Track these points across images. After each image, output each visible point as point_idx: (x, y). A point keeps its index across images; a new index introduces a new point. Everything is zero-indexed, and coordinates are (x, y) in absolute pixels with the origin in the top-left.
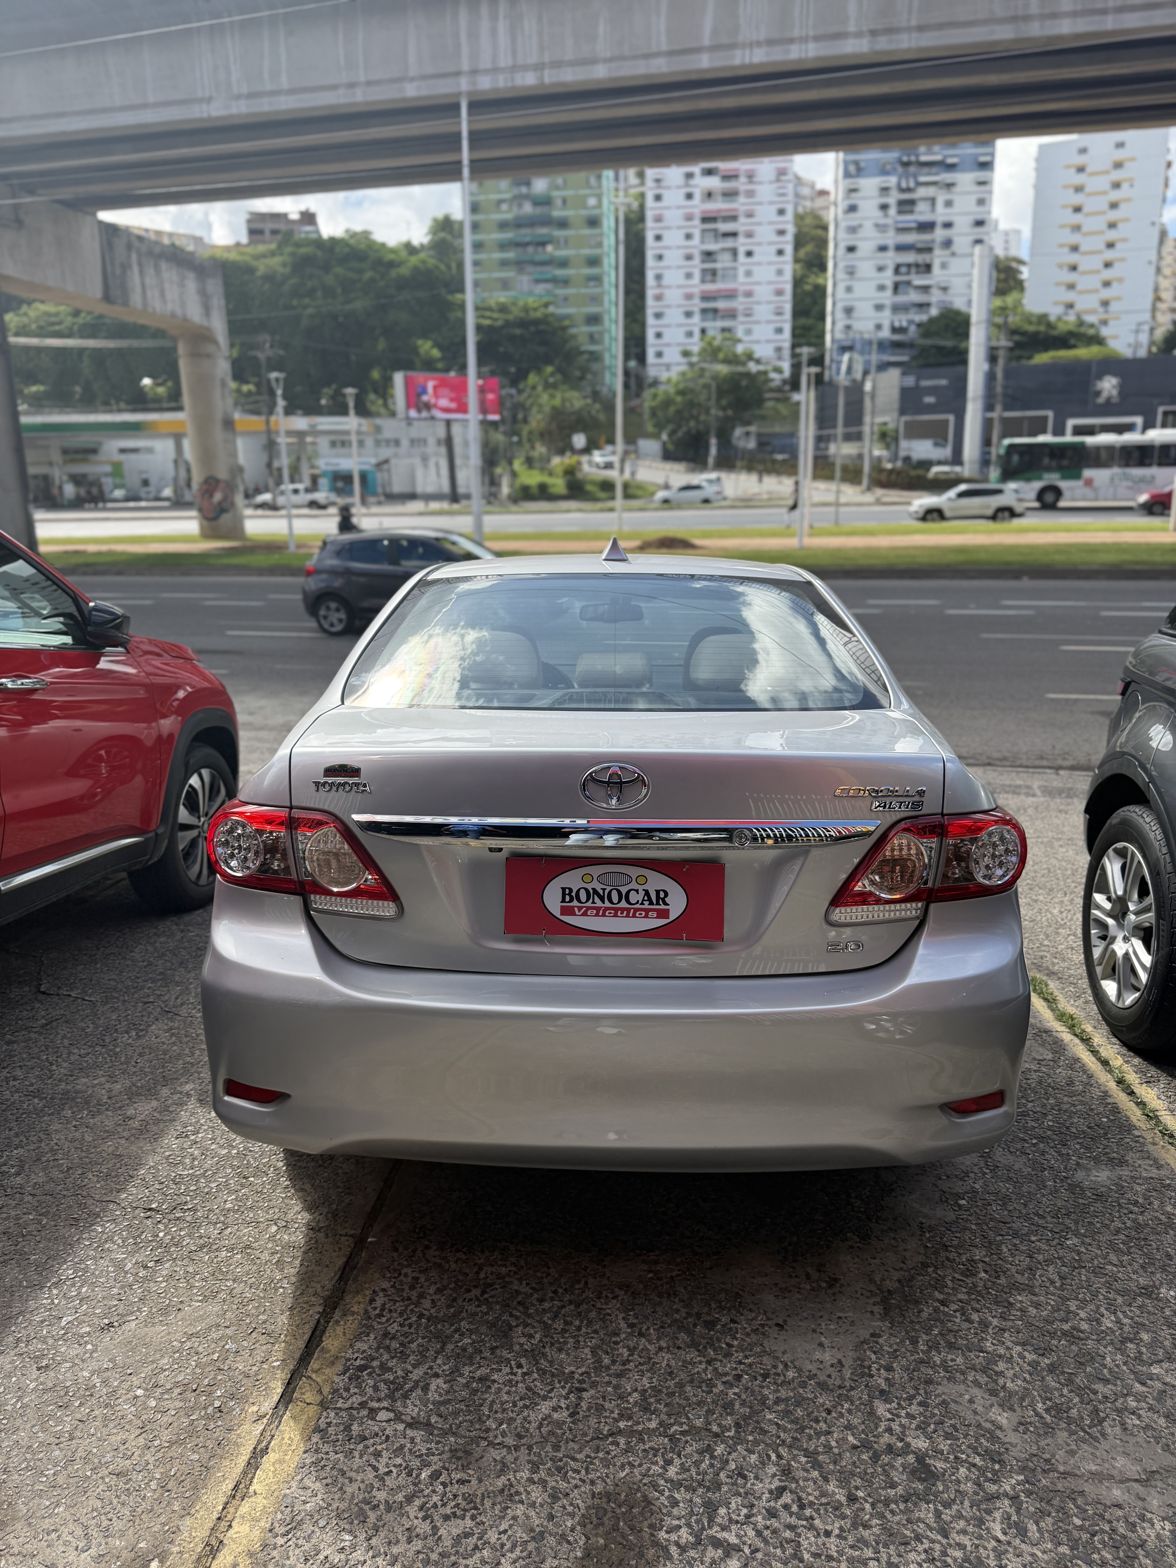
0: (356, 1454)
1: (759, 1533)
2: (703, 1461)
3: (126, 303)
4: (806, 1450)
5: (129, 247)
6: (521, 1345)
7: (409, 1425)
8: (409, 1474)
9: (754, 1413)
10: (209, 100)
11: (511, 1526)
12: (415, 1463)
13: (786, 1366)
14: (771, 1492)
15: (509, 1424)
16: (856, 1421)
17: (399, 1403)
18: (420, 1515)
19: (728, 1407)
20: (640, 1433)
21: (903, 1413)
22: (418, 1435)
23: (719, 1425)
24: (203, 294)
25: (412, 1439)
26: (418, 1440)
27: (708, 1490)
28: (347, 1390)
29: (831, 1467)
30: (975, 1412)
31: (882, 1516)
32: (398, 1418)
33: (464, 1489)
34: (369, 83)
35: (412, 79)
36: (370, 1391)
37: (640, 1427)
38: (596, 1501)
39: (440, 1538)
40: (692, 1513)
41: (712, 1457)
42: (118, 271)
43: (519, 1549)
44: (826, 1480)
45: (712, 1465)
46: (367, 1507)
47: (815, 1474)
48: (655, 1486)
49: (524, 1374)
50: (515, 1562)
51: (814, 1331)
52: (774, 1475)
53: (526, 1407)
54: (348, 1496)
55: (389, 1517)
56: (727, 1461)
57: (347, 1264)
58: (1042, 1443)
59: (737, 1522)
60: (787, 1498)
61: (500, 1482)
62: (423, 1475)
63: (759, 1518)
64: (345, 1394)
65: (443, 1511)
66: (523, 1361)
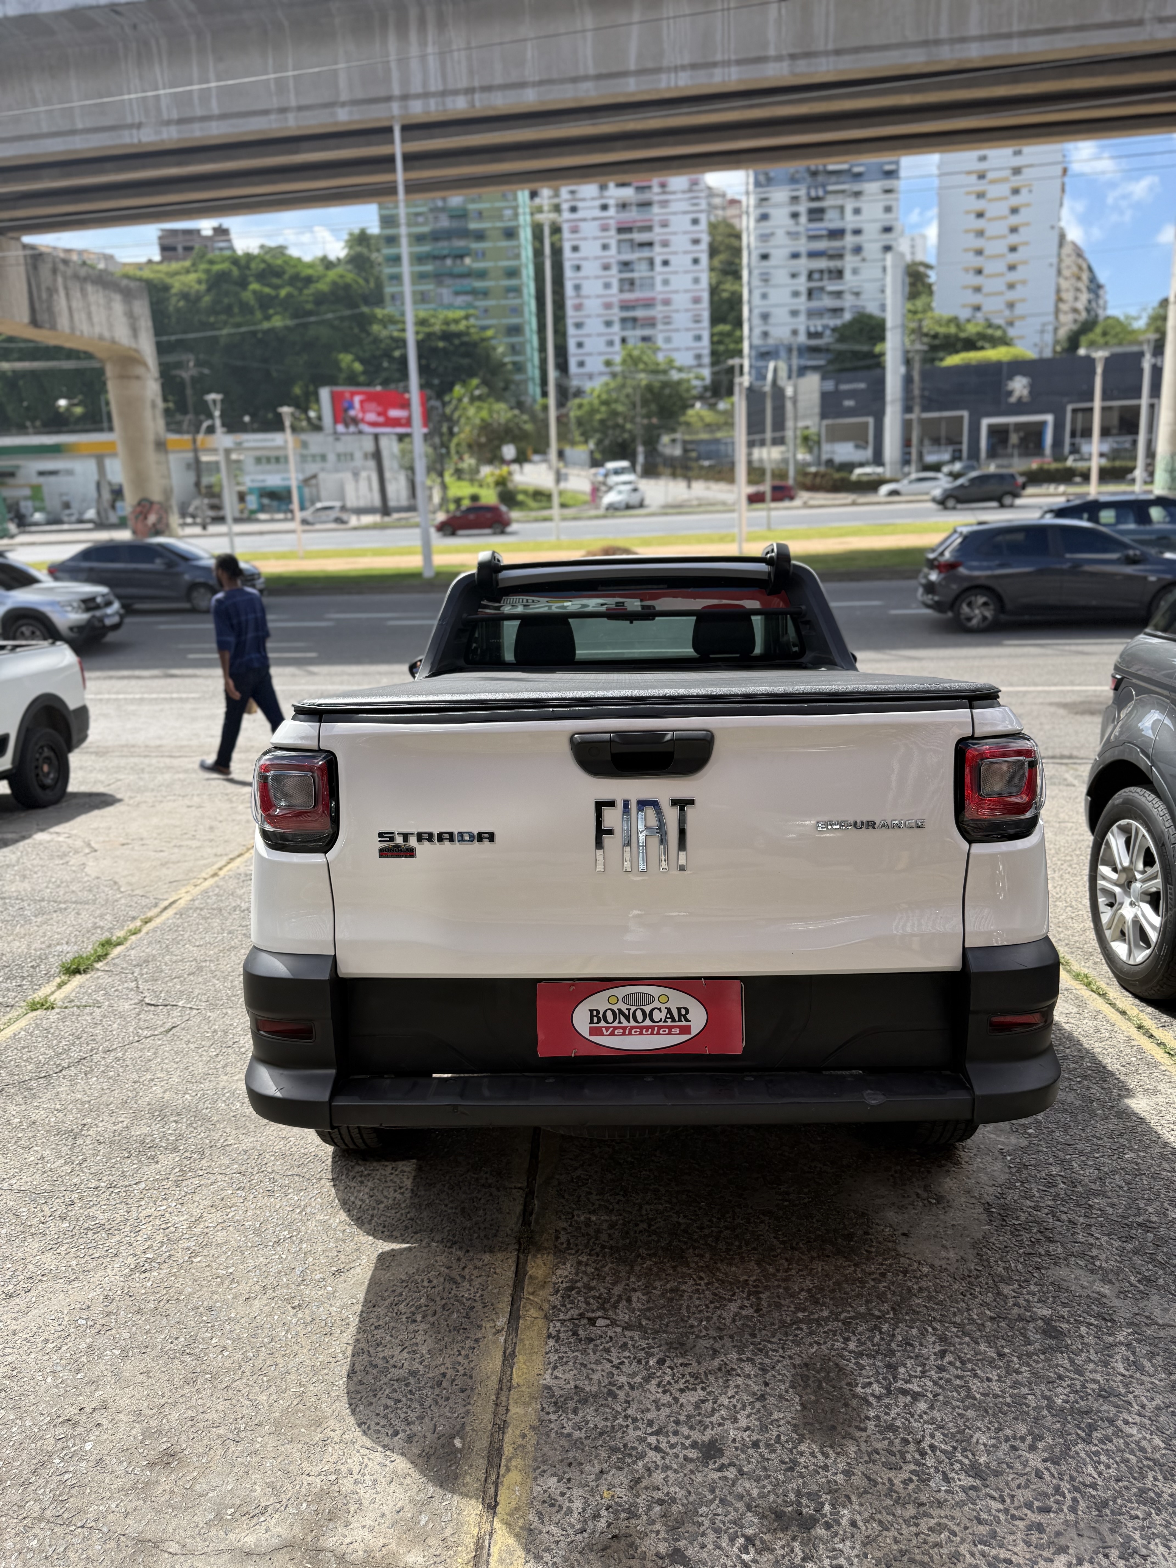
0: (590, 1351)
1: (935, 1383)
2: (874, 1336)
3: (53, 327)
4: (955, 1323)
5: (54, 271)
6: (697, 1263)
7: (624, 1328)
8: (639, 1362)
9: (903, 1300)
10: (139, 126)
11: (737, 1393)
12: (641, 1355)
13: (919, 1263)
14: (935, 1354)
15: (708, 1322)
16: (988, 1300)
17: (610, 1313)
18: (660, 1390)
19: (882, 1297)
20: (817, 1321)
21: (1025, 1291)
22: (636, 1334)
23: (880, 1310)
24: (131, 316)
25: (632, 1338)
26: (636, 1338)
27: (886, 1356)
28: (564, 1306)
29: (978, 1333)
30: (1083, 1287)
31: (1028, 1365)
32: (614, 1323)
33: (688, 1370)
34: (300, 108)
35: (343, 104)
36: (584, 1306)
37: (816, 1316)
38: (799, 1371)
39: (682, 1405)
40: (878, 1373)
41: (881, 1333)
42: (44, 295)
43: (748, 1408)
44: (977, 1343)
45: (883, 1339)
46: (614, 1388)
47: (967, 1339)
48: (842, 1357)
49: (707, 1284)
50: (748, 1416)
51: (935, 1236)
52: (934, 1343)
53: (716, 1307)
54: (595, 1381)
55: (635, 1394)
56: (894, 1335)
57: (525, 1211)
58: (1141, 1305)
59: (916, 1377)
60: (949, 1358)
61: (716, 1363)
62: (651, 1363)
63: (933, 1373)
64: (563, 1309)
65: (677, 1386)
66: (702, 1274)
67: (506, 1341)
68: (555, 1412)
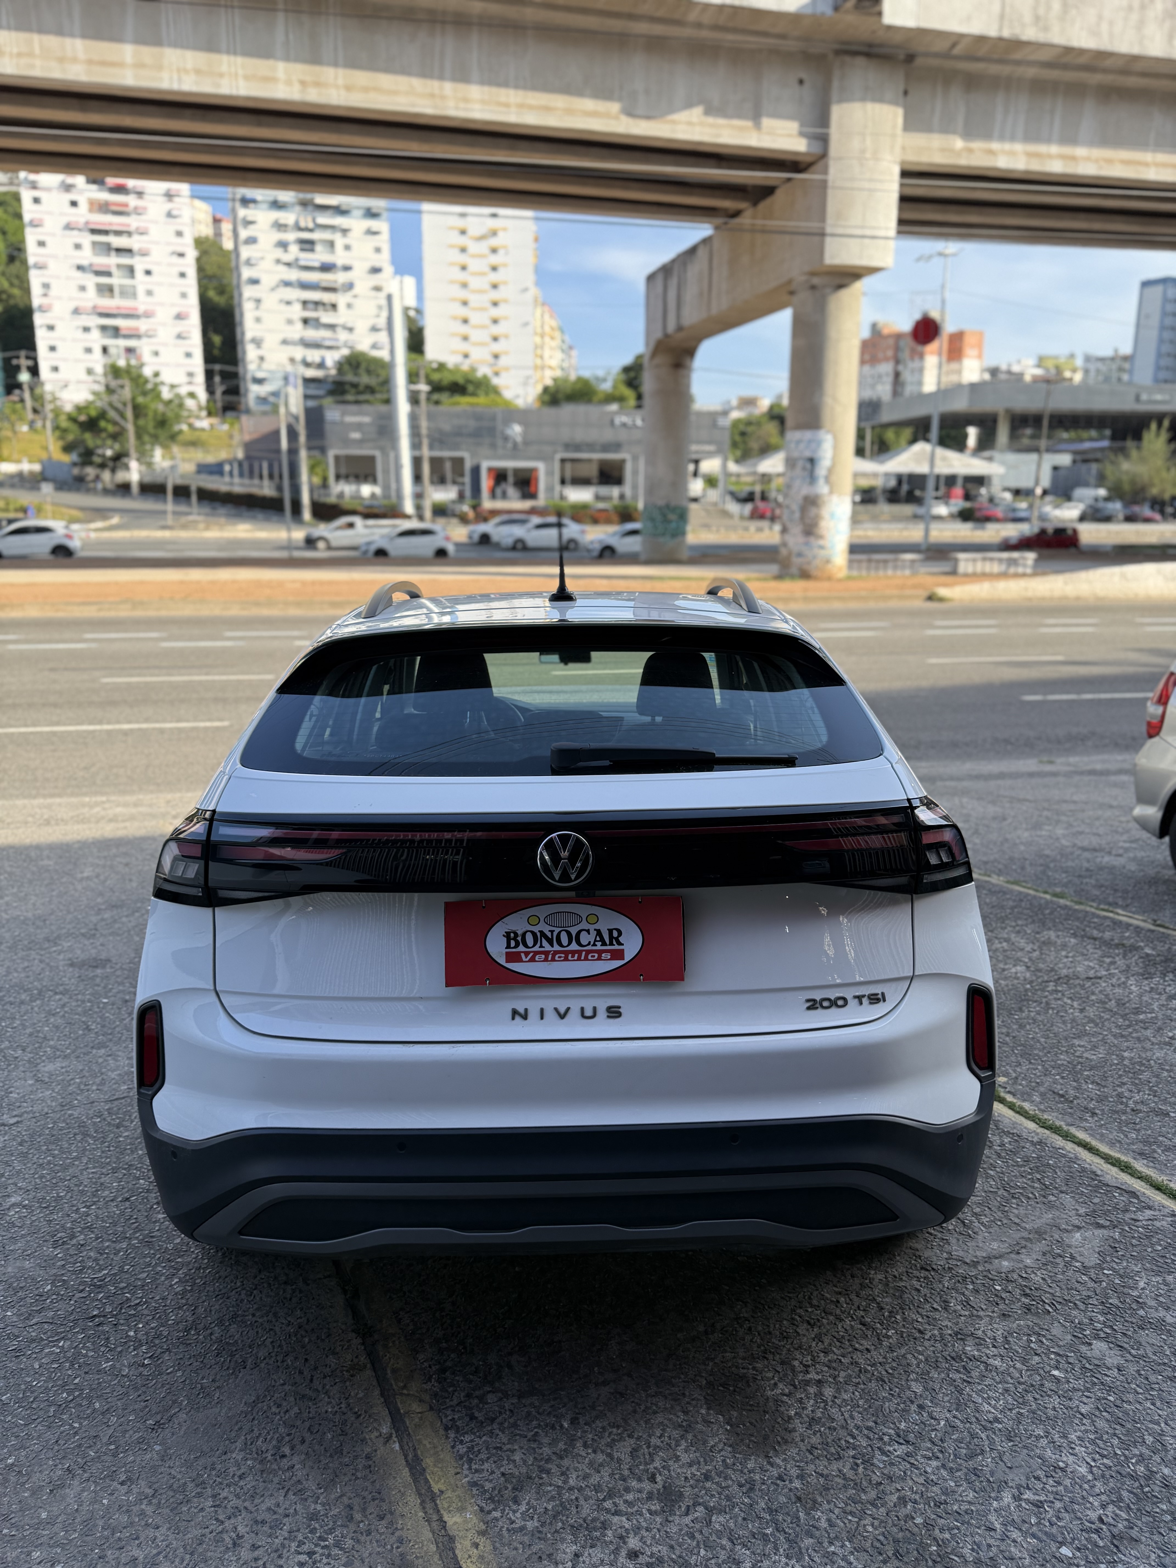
1: (829, 1367)
7: (519, 1397)
8: (553, 1428)
11: (663, 1430)
12: (550, 1420)
14: (814, 1339)
17: (497, 1385)
20: (698, 1337)
22: (535, 1400)
25: (532, 1405)
26: (537, 1404)
27: (774, 1353)
28: (445, 1391)
29: (838, 1310)
33: (606, 1421)
36: (466, 1385)
37: (695, 1333)
38: (707, 1391)
39: (619, 1459)
40: (777, 1372)
43: (683, 1442)
45: (763, 1338)
46: (543, 1463)
47: (832, 1318)
49: (578, 1329)
50: (687, 1450)
52: (807, 1329)
53: (599, 1350)
55: (566, 1462)
56: (770, 1332)
57: (348, 1298)
59: (810, 1366)
60: (827, 1340)
64: (446, 1395)
67: (401, 1447)
68: (495, 1509)
